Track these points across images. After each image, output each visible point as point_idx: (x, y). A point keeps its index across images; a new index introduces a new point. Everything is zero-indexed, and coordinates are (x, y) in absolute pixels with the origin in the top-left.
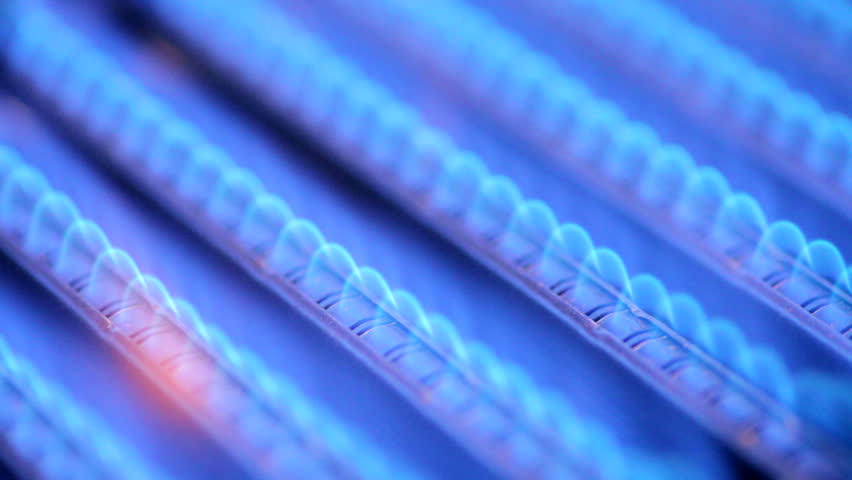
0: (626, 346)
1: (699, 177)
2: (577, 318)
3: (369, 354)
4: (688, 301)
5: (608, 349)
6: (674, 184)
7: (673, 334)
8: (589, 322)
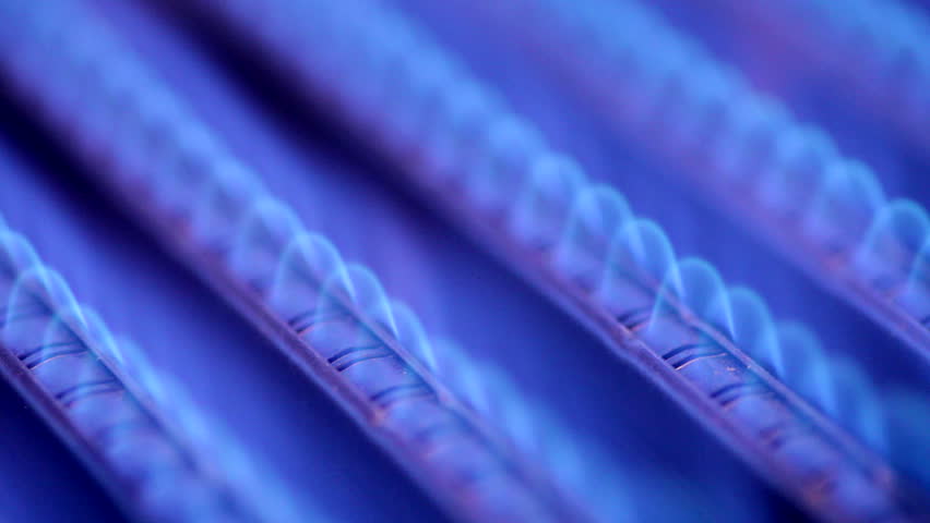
0: (667, 364)
1: (797, 142)
2: (603, 322)
3: (309, 357)
4: (748, 295)
5: (642, 367)
6: (762, 149)
7: (734, 350)
8: (620, 331)
